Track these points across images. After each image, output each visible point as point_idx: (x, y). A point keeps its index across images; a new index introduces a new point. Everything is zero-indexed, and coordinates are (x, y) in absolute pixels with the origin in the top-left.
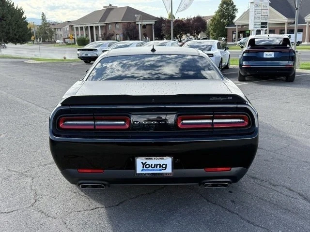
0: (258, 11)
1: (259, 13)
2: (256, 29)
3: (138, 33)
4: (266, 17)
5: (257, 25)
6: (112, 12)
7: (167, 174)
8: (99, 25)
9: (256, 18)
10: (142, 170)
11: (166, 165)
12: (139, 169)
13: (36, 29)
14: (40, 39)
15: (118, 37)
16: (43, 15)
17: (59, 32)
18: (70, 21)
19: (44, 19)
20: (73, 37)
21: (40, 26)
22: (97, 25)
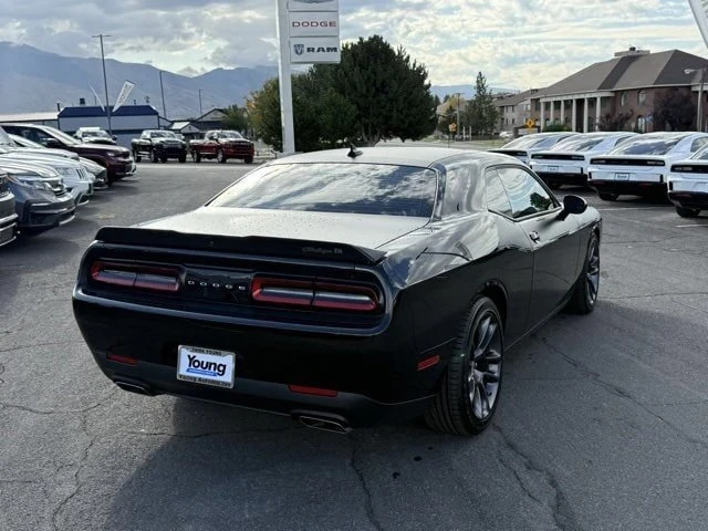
3: (696, 114)
6: (634, 65)
7: (224, 383)
8: (598, 96)
10: (188, 370)
11: (225, 366)
12: (183, 369)
13: (463, 109)
14: (467, 129)
15: (642, 122)
16: (480, 77)
17: (509, 115)
18: (537, 90)
19: (480, 87)
20: (537, 124)
21: (470, 102)
22: (593, 96)
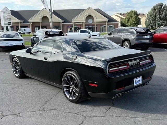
0: (5, 16)
1: (6, 17)
2: (6, 26)
4: (10, 19)
5: (6, 23)
9: (5, 19)
10: (135, 84)
